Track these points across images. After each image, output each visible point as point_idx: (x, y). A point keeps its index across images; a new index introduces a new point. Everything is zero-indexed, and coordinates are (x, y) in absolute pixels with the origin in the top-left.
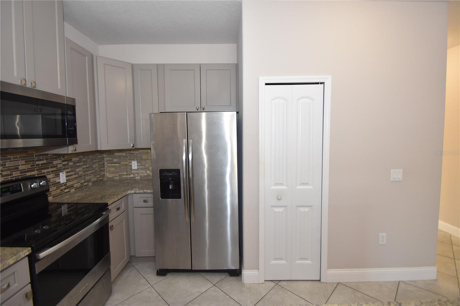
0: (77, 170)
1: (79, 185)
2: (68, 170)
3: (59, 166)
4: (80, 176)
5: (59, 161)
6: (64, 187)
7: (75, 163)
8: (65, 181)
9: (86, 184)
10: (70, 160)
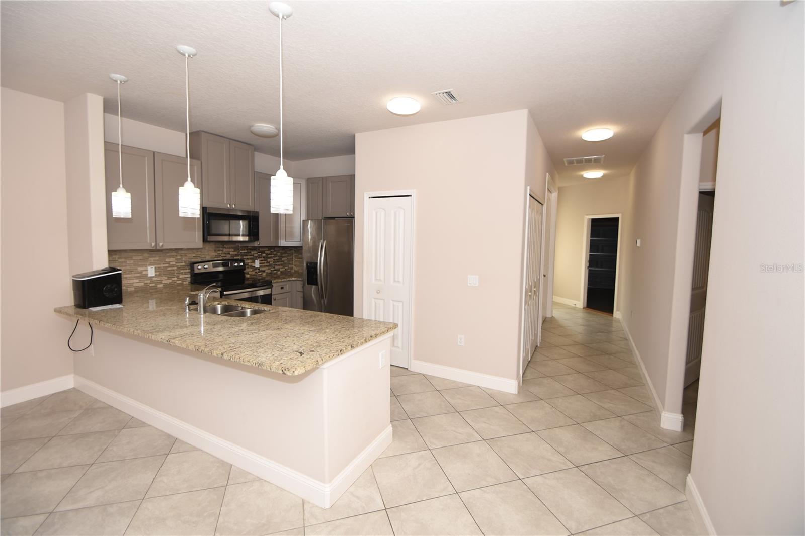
0: (269, 260)
1: (269, 271)
2: (261, 259)
3: (255, 255)
4: (271, 265)
5: (255, 252)
6: (258, 271)
7: (267, 255)
8: (259, 266)
9: (275, 272)
10: (263, 252)
